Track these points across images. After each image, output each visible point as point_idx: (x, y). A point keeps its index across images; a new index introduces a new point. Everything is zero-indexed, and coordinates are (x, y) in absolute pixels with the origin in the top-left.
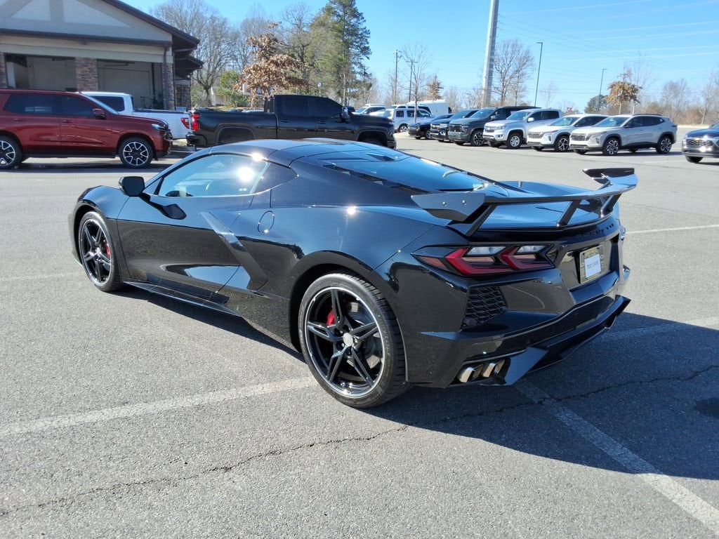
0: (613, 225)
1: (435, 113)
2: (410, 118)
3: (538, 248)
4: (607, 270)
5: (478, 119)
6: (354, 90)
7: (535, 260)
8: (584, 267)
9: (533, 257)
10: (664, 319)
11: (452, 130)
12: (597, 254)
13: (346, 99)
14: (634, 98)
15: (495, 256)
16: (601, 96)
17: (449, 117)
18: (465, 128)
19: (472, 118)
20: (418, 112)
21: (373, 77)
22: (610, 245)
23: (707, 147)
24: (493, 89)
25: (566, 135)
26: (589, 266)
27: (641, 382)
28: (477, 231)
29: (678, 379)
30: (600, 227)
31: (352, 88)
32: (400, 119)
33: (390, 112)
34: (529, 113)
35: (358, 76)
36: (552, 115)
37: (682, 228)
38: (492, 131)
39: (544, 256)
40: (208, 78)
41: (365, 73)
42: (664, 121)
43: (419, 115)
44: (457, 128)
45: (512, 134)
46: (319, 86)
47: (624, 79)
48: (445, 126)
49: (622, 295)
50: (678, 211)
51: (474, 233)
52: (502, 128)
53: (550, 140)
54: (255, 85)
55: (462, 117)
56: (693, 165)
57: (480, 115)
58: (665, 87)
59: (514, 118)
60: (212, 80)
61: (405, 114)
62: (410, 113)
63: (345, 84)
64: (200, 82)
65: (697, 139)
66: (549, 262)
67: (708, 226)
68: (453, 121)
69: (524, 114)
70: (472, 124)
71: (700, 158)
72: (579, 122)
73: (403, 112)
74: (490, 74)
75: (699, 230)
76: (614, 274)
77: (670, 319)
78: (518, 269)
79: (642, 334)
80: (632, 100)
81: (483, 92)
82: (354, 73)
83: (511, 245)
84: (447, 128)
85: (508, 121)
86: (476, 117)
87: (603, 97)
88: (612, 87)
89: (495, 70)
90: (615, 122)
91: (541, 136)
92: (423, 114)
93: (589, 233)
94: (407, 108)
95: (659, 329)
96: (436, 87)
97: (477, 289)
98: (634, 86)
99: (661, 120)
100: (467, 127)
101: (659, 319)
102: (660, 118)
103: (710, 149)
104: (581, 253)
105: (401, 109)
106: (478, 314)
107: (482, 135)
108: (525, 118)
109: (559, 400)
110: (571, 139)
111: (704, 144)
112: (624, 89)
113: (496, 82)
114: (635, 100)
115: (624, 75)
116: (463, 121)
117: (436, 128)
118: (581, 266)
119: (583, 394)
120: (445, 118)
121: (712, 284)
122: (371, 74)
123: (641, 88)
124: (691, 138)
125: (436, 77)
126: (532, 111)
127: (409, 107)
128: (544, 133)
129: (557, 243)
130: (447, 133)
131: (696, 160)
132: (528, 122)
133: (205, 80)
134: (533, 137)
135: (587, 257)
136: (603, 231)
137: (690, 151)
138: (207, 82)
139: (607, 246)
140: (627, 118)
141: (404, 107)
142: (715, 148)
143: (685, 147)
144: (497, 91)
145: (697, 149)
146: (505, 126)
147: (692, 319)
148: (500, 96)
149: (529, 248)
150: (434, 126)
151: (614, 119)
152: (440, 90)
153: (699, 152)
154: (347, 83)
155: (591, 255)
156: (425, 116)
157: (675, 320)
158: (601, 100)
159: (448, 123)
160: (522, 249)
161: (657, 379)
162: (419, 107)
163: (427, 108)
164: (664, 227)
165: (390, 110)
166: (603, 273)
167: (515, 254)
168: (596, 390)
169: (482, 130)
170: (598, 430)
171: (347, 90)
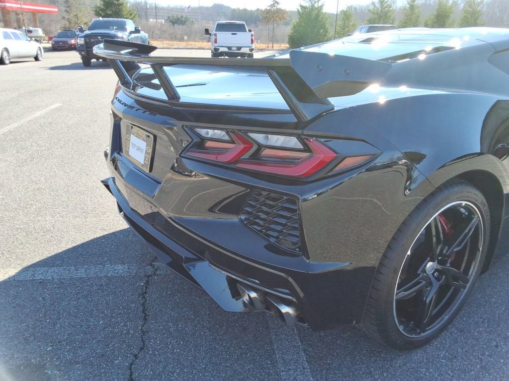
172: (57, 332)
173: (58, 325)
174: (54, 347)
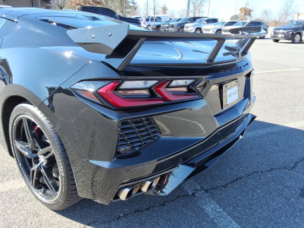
0: (248, 64)
1: (163, 20)
2: (152, 22)
3: (189, 82)
4: (242, 97)
5: (182, 22)
6: (129, 10)
7: (187, 92)
8: (226, 96)
9: (185, 89)
10: (271, 123)
11: (170, 27)
12: (236, 86)
13: (125, 14)
14: (250, 15)
15: (150, 89)
16: (235, 15)
17: (169, 21)
18: (176, 27)
19: (179, 22)
20: (155, 19)
21: (137, 4)
22: (244, 79)
23: (282, 35)
24: (190, 11)
25: (220, 30)
26: (230, 95)
27: (262, 172)
28: (128, 65)
29: (285, 168)
30: (239, 65)
31: (128, 9)
32: (147, 22)
33: (143, 19)
34: (204, 20)
35: (130, 3)
36: (215, 21)
37: (274, 71)
38: (188, 28)
39: (193, 88)
40: (62, 4)
41: (134, 2)
42: (263, 24)
43: (156, 21)
44: (173, 26)
45: (197, 29)
46: (113, 8)
47: (246, 6)
48: (167, 25)
49: (251, 113)
50: (271, 63)
51: (126, 68)
52: (192, 26)
53: (213, 32)
54: (77, 4)
55: (175, 22)
56: (276, 43)
57: (183, 21)
58: (262, 12)
59: (198, 22)
60: (64, 4)
61: (150, 20)
62: (152, 20)
63: (124, 7)
64: (58, 6)
65: (278, 31)
66: (199, 93)
67: (287, 70)
68: (171, 23)
69: (202, 20)
70: (179, 25)
71: (278, 40)
72: (226, 24)
73: (149, 19)
74: (189, 4)
75: (283, 72)
76: (247, 99)
77: (275, 123)
78: (169, 100)
79: (260, 134)
80: (249, 16)
81: (186, 12)
82: (128, 2)
83: (163, 79)
84: (168, 26)
85: (195, 23)
86: (181, 21)
87: (236, 16)
88: (241, 9)
89: (191, 2)
90: (242, 24)
91: (209, 30)
92: (158, 21)
93: (230, 70)
94: (151, 17)
95: (269, 130)
96: (165, 9)
97: (129, 121)
98: (250, 9)
99: (262, 23)
100: (177, 26)
101: (269, 123)
102: (261, 22)
103: (283, 36)
104: (224, 86)
105: (148, 18)
106: (131, 143)
107: (183, 30)
108: (202, 22)
109: (207, 191)
110: (222, 31)
111: (281, 33)
112: (246, 11)
113: (191, 8)
114: (250, 16)
115: (246, 4)
116: (175, 23)
117: (163, 27)
118: (224, 96)
119: (224, 184)
120: (167, 22)
121: (294, 101)
122: (136, 3)
123: (253, 10)
124: (275, 31)
125: (165, 5)
126: (206, 19)
127: (152, 17)
128: (211, 29)
129: (204, 77)
130: (168, 29)
131: (277, 41)
132: (204, 24)
133: (60, 5)
134: (206, 31)
135: (229, 89)
136: (241, 67)
137: (275, 37)
138: (61, 5)
139: (242, 79)
140: (247, 22)
141: (150, 17)
142: (285, 35)
143: (272, 35)
144: (192, 12)
145: (278, 36)
146: (194, 26)
147: (287, 123)
148: (193, 14)
149: (181, 82)
150: (162, 26)
151: (242, 22)
152: (166, 10)
153: (278, 37)
154: (125, 7)
155: (232, 87)
156: (159, 21)
157: (278, 124)
158: (236, 17)
159: (168, 24)
160: (174, 83)
161: (272, 169)
162: (156, 17)
163: (160, 18)
164: (266, 70)
165: (143, 18)
166: (240, 100)
167: (167, 87)
168: (233, 180)
169: (183, 27)
170: (234, 222)
171: (125, 10)
172: (283, 203)
173: (279, 205)
174: (290, 198)
